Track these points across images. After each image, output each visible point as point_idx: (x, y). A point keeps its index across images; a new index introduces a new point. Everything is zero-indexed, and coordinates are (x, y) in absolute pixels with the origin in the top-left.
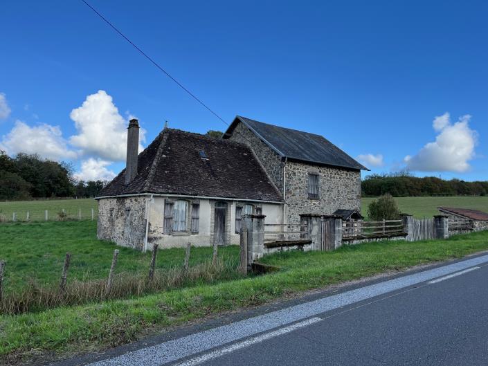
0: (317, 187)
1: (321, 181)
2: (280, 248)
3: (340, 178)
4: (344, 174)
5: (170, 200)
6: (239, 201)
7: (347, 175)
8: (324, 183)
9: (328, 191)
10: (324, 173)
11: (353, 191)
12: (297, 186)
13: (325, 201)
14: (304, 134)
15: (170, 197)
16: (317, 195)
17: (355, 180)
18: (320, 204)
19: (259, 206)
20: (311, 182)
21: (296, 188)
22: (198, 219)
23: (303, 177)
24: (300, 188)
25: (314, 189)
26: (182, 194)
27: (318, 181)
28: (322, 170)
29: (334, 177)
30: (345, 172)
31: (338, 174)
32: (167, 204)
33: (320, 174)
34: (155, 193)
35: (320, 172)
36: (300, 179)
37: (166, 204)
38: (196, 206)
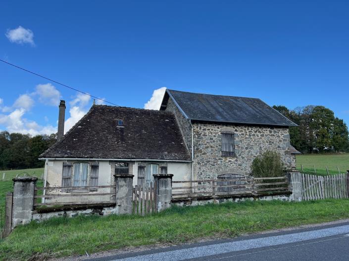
0: (233, 145)
1: (237, 139)
2: (63, 213)
3: (262, 136)
4: (267, 131)
5: (68, 163)
6: (141, 161)
7: (270, 132)
8: (241, 141)
9: (247, 148)
10: (241, 131)
11: (279, 147)
12: (208, 145)
13: (243, 158)
14: (236, 98)
15: (68, 160)
16: (233, 153)
17: (282, 137)
18: (236, 161)
19: (163, 165)
20: (225, 141)
21: (207, 147)
22: (97, 178)
23: (215, 136)
24: (211, 147)
25: (229, 147)
26: (78, 158)
27: (234, 139)
28: (239, 129)
29: (254, 135)
30: (269, 129)
31: (259, 132)
32: (66, 166)
33: (235, 132)
34: (50, 157)
35: (236, 130)
36: (212, 139)
37: (64, 166)
38: (95, 168)
